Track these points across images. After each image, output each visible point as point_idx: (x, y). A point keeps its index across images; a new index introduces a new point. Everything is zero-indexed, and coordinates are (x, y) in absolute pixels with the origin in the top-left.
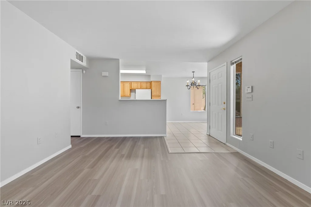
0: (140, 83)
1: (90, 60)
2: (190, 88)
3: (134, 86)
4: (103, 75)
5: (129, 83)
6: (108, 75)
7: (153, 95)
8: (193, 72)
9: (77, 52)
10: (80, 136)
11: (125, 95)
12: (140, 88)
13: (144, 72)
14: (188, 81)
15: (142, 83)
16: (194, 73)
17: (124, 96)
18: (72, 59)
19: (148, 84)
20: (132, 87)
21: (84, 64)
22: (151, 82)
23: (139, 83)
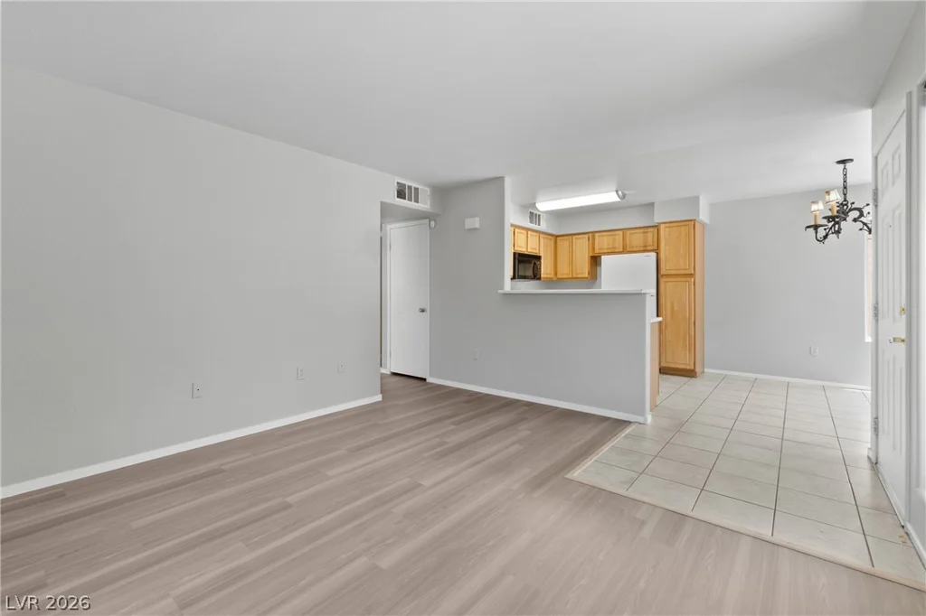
0: (621, 233)
1: (444, 192)
2: (825, 237)
3: (602, 243)
4: (466, 227)
5: (587, 236)
6: (477, 226)
7: (663, 271)
8: (843, 162)
9: (400, 181)
10: (425, 379)
11: (574, 276)
12: (621, 250)
13: (611, 197)
14: (814, 207)
15: (628, 232)
16: (848, 165)
17: (572, 278)
18: (386, 200)
19: (650, 235)
20: (597, 248)
21: (424, 205)
22: (657, 227)
23: (617, 232)
